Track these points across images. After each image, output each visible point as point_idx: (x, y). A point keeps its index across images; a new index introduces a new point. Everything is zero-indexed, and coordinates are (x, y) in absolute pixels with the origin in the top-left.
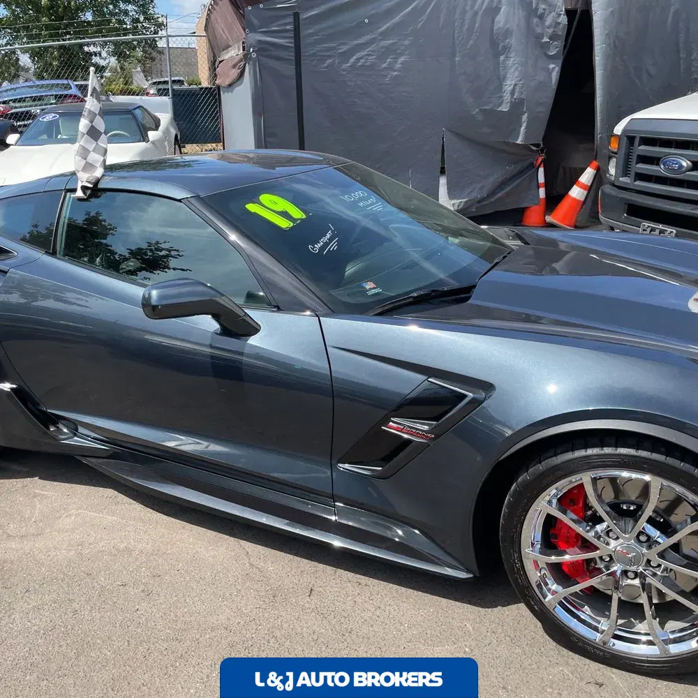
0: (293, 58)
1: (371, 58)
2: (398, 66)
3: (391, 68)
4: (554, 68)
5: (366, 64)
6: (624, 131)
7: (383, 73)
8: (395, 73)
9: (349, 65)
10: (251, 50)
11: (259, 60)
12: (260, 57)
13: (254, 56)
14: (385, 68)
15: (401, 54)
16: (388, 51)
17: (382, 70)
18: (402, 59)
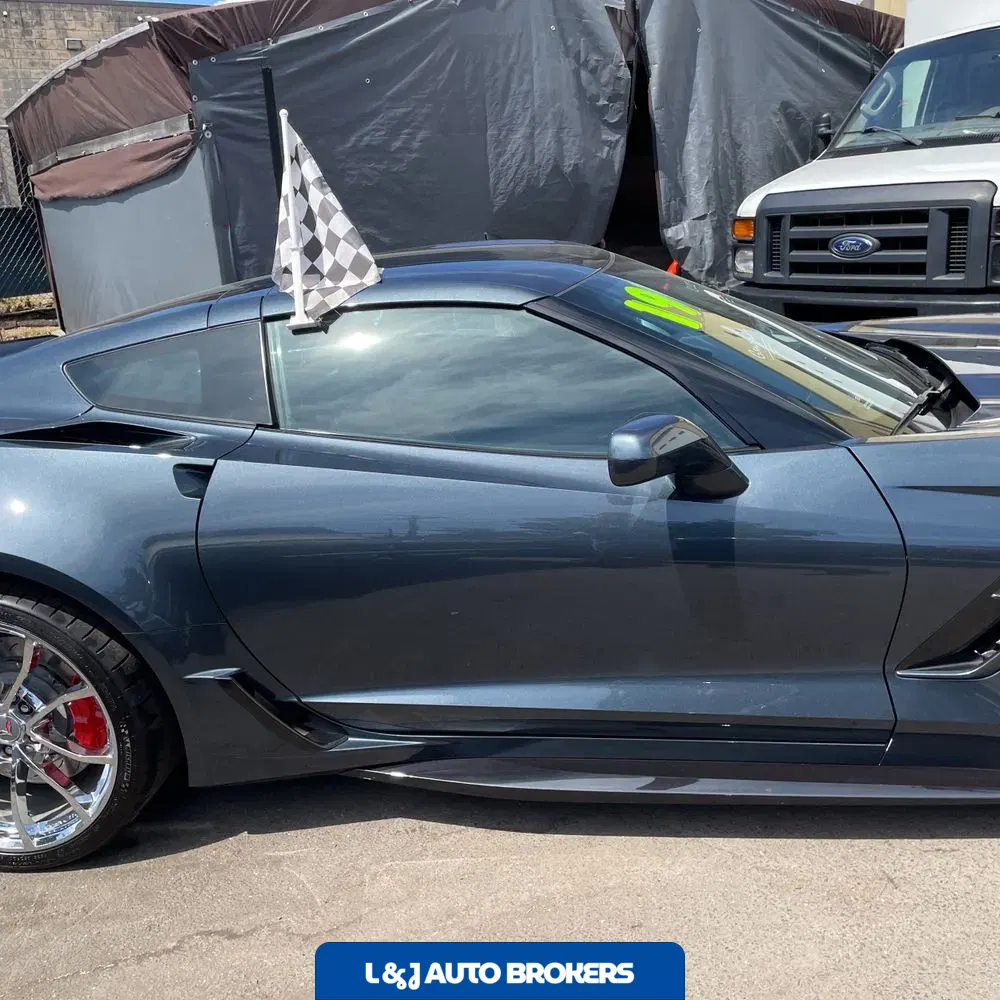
0: (268, 138)
1: (378, 134)
2: (416, 145)
3: (406, 148)
4: (618, 141)
5: (373, 143)
6: (761, 211)
7: (398, 156)
8: (414, 155)
9: (349, 145)
10: (204, 126)
11: (216, 143)
12: (219, 138)
13: (209, 135)
14: (398, 149)
15: (419, 128)
16: (401, 123)
17: (393, 152)
18: (421, 135)
